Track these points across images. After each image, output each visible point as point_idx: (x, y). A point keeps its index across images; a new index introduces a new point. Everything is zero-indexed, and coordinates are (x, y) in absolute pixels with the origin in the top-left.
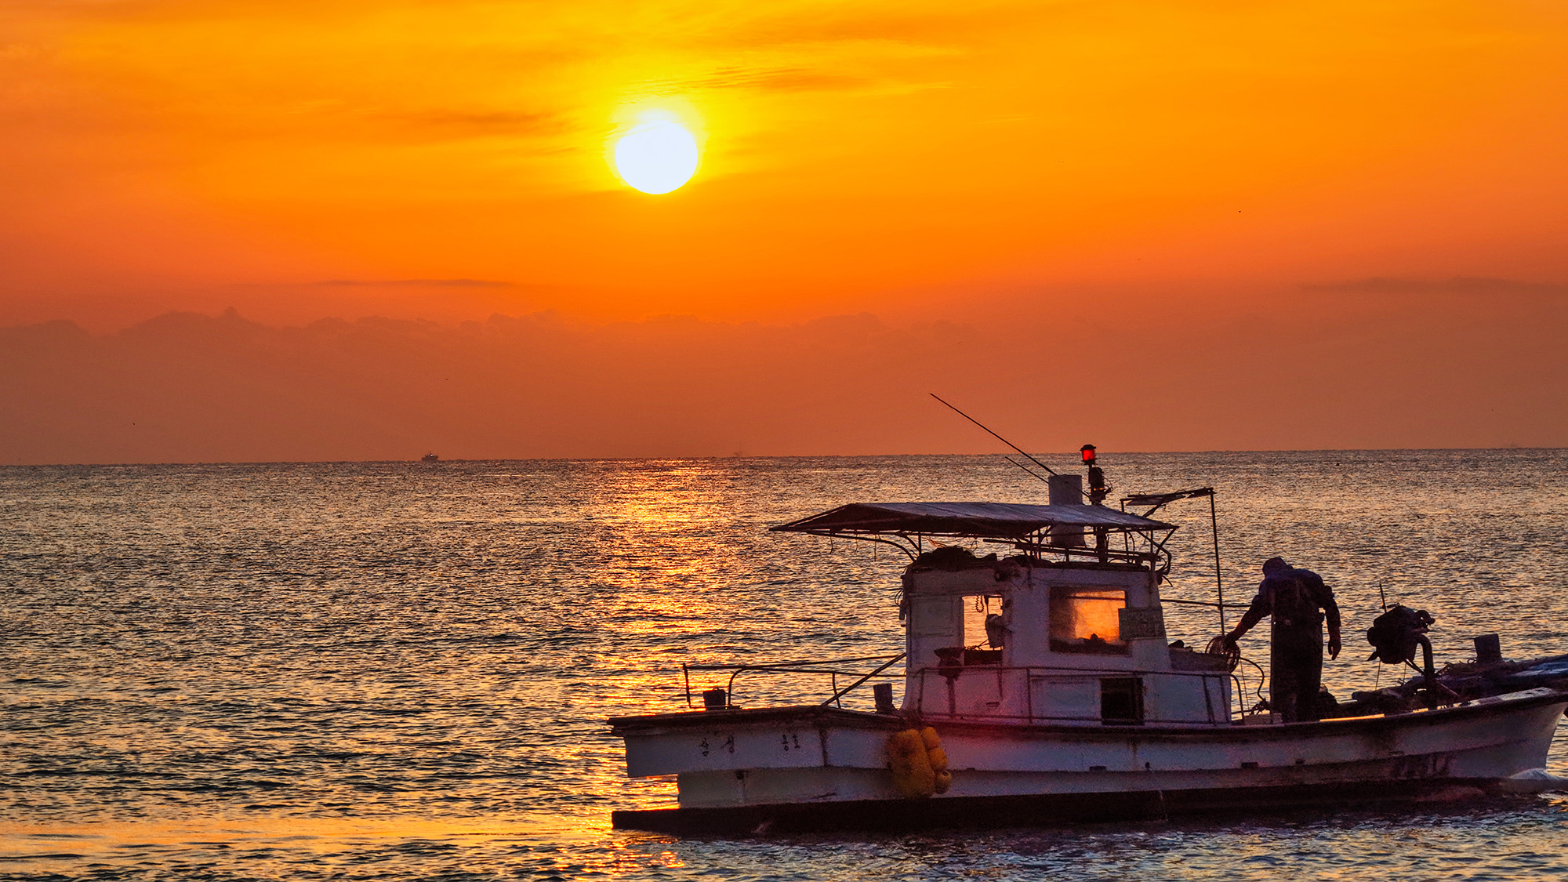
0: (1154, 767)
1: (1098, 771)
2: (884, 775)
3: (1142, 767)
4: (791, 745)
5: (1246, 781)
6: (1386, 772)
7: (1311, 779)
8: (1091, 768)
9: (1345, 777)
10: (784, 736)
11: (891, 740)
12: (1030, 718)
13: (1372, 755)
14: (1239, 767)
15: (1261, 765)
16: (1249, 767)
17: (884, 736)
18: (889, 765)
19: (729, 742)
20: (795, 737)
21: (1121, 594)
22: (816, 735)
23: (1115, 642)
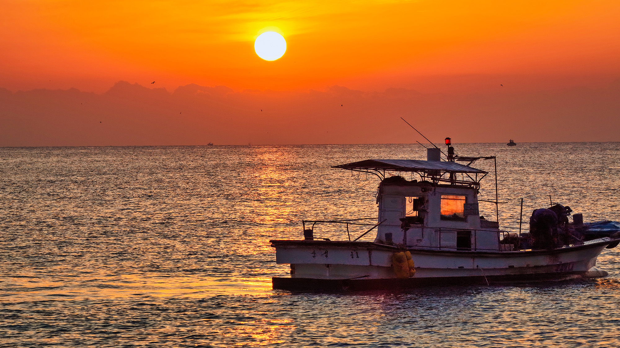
0: (480, 267)
1: (461, 268)
2: (389, 269)
3: (476, 267)
4: (355, 256)
5: (509, 272)
6: (554, 270)
7: (530, 272)
8: (459, 267)
9: (541, 271)
10: (352, 253)
11: (393, 255)
13: (550, 263)
14: (508, 267)
15: (515, 267)
16: (511, 267)
17: (391, 254)
18: (392, 265)
19: (325, 253)
20: (357, 253)
21: (464, 198)
22: (367, 254)
23: (462, 216)
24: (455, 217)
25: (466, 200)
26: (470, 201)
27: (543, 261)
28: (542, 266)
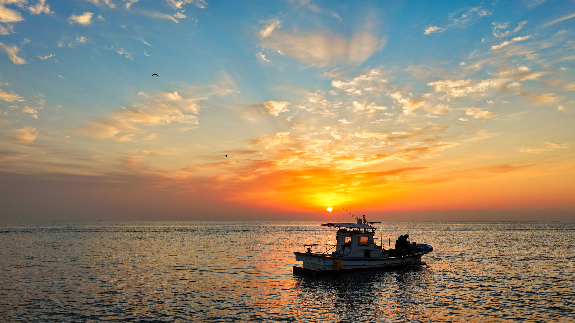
0: (372, 264)
2: (333, 266)
3: (370, 264)
4: (319, 261)
5: (385, 266)
7: (393, 265)
9: (398, 265)
10: (318, 259)
11: (334, 261)
12: (355, 257)
13: (402, 262)
14: (384, 264)
15: (387, 264)
17: (333, 261)
18: (334, 265)
19: (310, 259)
21: (367, 237)
22: (323, 260)
23: (367, 244)
24: (364, 245)
25: (369, 238)
26: (370, 239)
27: (399, 261)
28: (398, 263)
